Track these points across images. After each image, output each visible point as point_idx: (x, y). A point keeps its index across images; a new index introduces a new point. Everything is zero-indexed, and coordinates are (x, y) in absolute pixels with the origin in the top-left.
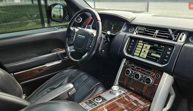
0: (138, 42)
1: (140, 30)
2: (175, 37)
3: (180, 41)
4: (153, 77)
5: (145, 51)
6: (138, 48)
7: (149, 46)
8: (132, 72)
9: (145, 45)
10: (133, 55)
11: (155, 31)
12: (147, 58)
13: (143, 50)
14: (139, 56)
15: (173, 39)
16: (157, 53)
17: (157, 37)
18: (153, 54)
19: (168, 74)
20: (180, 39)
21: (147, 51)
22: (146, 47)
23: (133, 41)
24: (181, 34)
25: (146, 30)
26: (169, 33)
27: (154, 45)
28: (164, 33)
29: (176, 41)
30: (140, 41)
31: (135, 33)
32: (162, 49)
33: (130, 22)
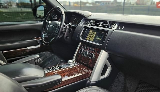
0: (90, 31)
1: (92, 23)
2: (111, 26)
3: (113, 29)
4: (95, 53)
5: (92, 37)
6: (89, 34)
7: (95, 33)
8: (84, 51)
9: (93, 32)
10: (86, 40)
11: (100, 23)
12: (93, 41)
13: (92, 36)
14: (89, 40)
15: (109, 28)
16: (99, 37)
17: (101, 27)
18: (97, 38)
19: (104, 50)
20: (114, 28)
21: (94, 36)
22: (94, 34)
23: (86, 30)
24: (115, 24)
25: (95, 22)
26: (108, 24)
27: (98, 32)
28: (105, 24)
29: (111, 29)
30: (91, 30)
31: (89, 25)
32: (102, 34)
33: (86, 17)
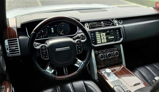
4: (116, 50)
6: (98, 37)
8: (104, 55)
11: (101, 23)
16: (111, 36)
17: (105, 26)
22: (103, 35)
23: (92, 34)
27: (106, 32)
29: (116, 25)
